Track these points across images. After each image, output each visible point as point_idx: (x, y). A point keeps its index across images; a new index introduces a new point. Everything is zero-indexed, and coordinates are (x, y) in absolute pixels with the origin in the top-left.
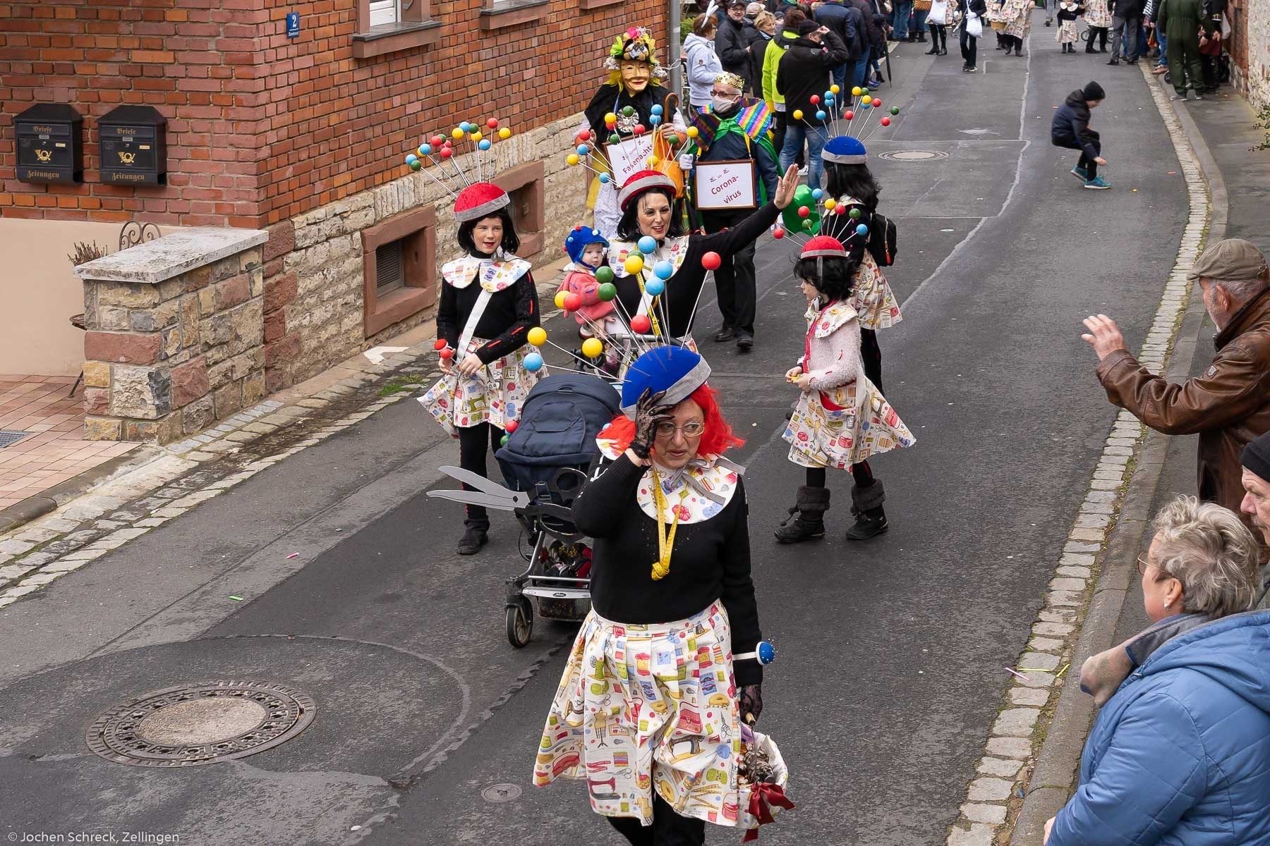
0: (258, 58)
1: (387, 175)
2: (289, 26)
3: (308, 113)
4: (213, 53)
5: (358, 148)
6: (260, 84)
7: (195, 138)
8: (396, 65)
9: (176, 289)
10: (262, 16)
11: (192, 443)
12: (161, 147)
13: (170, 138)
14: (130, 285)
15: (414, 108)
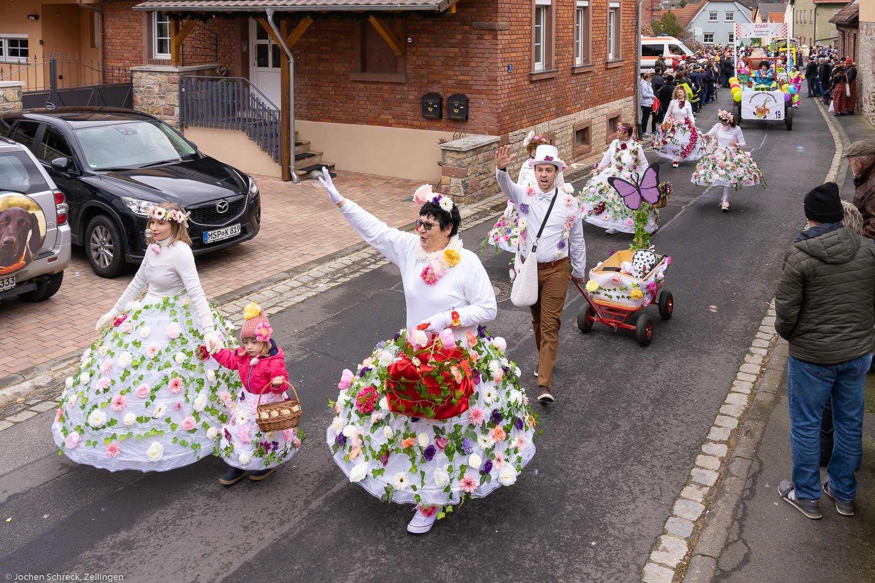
0: (499, 79)
1: (539, 121)
2: (509, 69)
3: (514, 98)
4: (484, 77)
5: (530, 111)
6: (499, 88)
7: (477, 105)
8: (544, 83)
9: (471, 154)
10: (500, 65)
11: (475, 205)
12: (467, 107)
13: (470, 105)
14: (457, 151)
15: (549, 98)
